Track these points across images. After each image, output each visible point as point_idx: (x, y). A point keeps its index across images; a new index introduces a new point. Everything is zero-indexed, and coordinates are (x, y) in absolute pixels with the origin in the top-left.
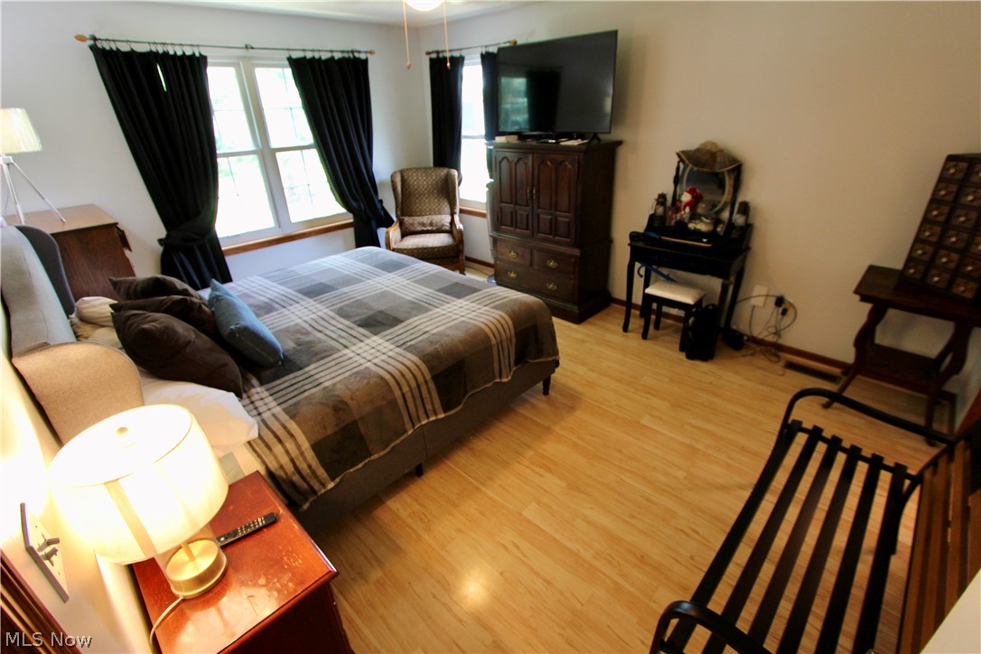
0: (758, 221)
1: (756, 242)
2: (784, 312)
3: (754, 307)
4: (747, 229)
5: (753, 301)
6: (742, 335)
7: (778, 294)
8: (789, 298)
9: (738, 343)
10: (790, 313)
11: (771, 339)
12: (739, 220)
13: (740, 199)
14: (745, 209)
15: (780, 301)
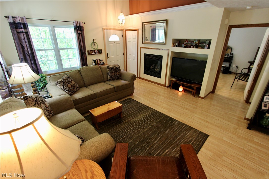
0: (234, 56)
1: (234, 59)
2: (237, 68)
3: (233, 68)
4: (232, 57)
5: (233, 67)
6: (231, 72)
7: (237, 65)
8: (238, 66)
9: (230, 73)
10: (238, 68)
11: (235, 72)
12: (232, 55)
13: (232, 53)
14: (232, 54)
15: (237, 67)
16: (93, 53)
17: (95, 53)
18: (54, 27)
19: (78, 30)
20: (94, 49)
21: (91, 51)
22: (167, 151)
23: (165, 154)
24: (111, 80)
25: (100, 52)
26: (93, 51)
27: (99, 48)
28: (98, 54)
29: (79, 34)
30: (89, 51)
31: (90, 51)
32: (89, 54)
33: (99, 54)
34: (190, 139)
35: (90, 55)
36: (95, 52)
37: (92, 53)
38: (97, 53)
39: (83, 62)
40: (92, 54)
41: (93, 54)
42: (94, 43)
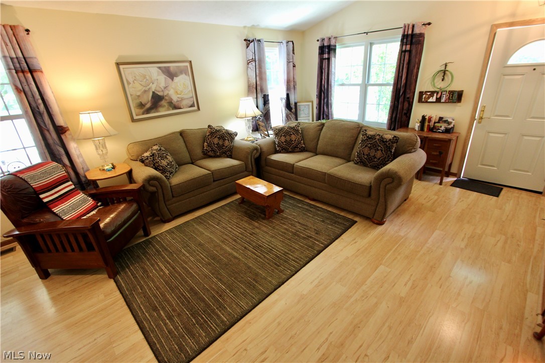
16: (433, 99)
17: (438, 100)
18: (371, 44)
19: (404, 44)
20: (437, 90)
21: (429, 93)
22: (167, 272)
23: (162, 270)
24: (358, 163)
25: (457, 97)
26: (432, 93)
27: (455, 87)
28: (445, 102)
29: (403, 54)
30: (423, 92)
31: (426, 92)
32: (420, 101)
33: (448, 102)
34: (176, 319)
35: (424, 102)
36: (437, 98)
37: (429, 98)
38: (443, 100)
39: (394, 116)
40: (427, 102)
41: (430, 100)
42: (444, 72)
